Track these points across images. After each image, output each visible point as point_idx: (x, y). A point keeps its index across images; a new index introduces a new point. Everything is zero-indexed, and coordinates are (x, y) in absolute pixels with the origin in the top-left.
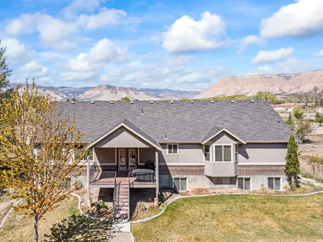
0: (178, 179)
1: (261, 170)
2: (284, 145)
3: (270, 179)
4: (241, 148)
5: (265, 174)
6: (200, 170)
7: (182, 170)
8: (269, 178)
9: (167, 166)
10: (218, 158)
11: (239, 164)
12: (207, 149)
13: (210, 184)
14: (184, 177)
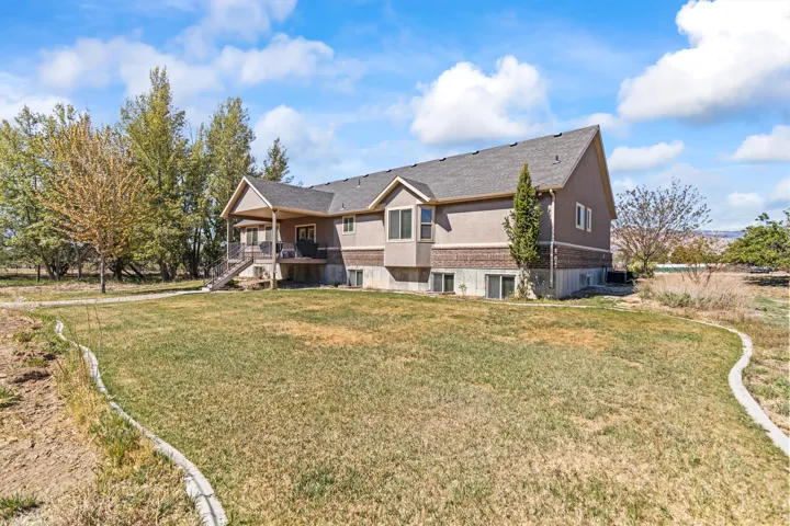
0: (353, 271)
1: (473, 258)
3: (493, 279)
4: (440, 211)
5: (481, 267)
6: (375, 257)
8: (490, 276)
10: (394, 234)
11: (436, 246)
13: (391, 281)
14: (360, 268)
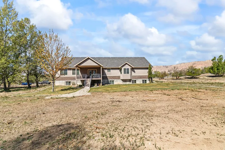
0: (111, 81)
1: (140, 77)
2: (147, 68)
3: (143, 81)
4: (133, 69)
5: (141, 79)
6: (118, 78)
7: (112, 78)
9: (107, 76)
10: (125, 73)
11: (132, 75)
12: (121, 70)
13: (122, 82)
14: (113, 80)
